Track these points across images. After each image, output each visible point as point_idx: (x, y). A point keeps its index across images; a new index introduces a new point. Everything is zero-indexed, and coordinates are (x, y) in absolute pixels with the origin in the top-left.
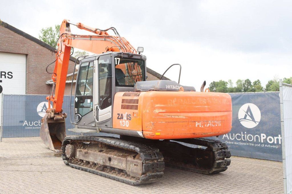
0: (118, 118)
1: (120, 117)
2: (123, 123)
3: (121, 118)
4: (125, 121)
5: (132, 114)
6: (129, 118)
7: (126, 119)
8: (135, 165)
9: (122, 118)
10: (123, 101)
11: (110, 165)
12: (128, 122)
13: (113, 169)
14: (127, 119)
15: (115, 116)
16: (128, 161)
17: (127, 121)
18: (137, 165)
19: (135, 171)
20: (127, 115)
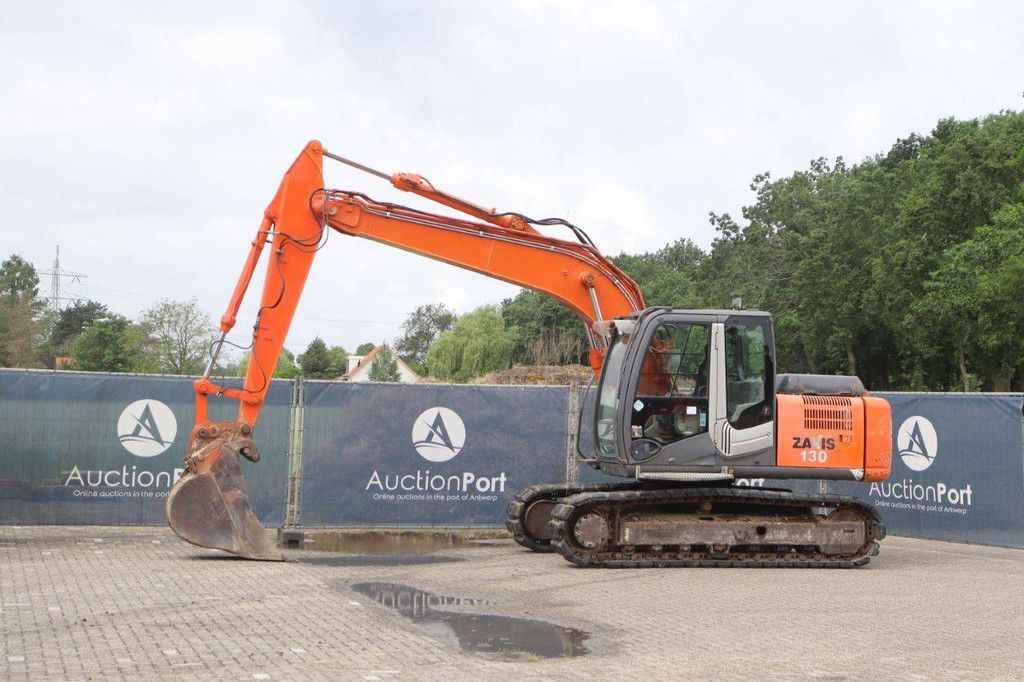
0: (795, 446)
1: (801, 444)
2: (808, 456)
3: (804, 446)
4: (818, 451)
5: (837, 438)
6: (828, 444)
7: (819, 448)
8: (845, 531)
9: (809, 446)
10: (807, 413)
11: (763, 543)
12: (825, 454)
13: (770, 549)
14: (823, 447)
15: (786, 441)
16: (826, 526)
17: (824, 452)
18: (853, 531)
19: (844, 542)
20: (823, 440)
